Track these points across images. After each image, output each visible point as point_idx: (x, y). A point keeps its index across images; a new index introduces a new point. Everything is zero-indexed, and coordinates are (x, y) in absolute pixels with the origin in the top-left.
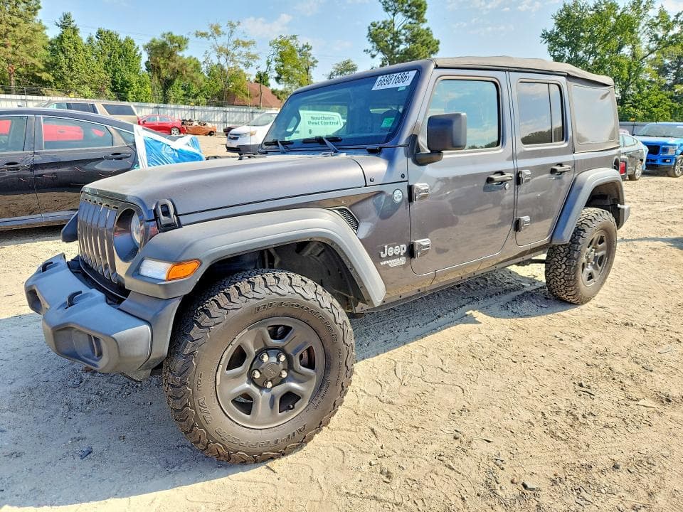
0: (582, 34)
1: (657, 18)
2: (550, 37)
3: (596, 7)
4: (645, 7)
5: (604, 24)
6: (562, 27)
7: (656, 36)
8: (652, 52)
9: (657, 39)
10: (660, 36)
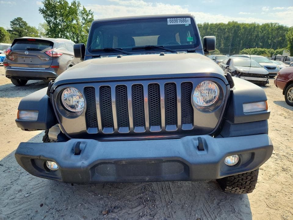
0: (57, 13)
1: (83, 11)
2: (43, 12)
3: (60, 2)
4: (78, 5)
5: (65, 10)
6: (48, 8)
7: (84, 18)
8: (83, 24)
9: (84, 19)
10: (85, 18)
